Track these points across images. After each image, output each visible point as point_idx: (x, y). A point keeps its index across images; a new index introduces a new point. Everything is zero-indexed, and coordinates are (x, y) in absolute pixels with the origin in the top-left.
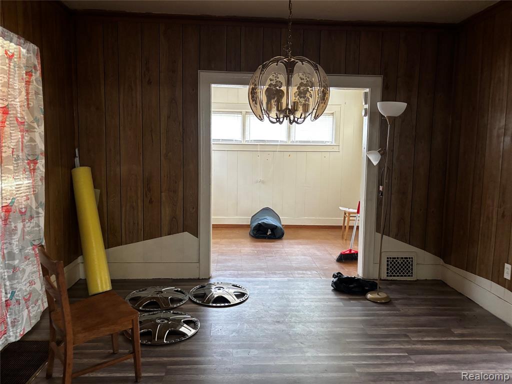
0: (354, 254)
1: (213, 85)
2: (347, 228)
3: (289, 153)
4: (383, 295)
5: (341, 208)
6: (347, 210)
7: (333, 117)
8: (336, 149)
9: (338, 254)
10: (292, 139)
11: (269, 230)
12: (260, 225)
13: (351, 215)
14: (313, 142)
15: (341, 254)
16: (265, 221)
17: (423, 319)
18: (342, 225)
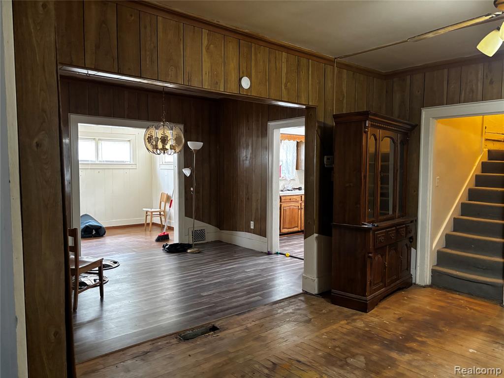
0: (166, 235)
1: (79, 124)
2: (150, 224)
3: (99, 170)
4: (195, 249)
5: (144, 209)
6: (149, 210)
7: (130, 143)
8: (134, 167)
9: (157, 237)
10: (100, 159)
11: (94, 231)
12: (87, 227)
13: (153, 213)
14: (116, 162)
15: (159, 236)
16: (91, 224)
17: (219, 255)
18: (144, 222)
